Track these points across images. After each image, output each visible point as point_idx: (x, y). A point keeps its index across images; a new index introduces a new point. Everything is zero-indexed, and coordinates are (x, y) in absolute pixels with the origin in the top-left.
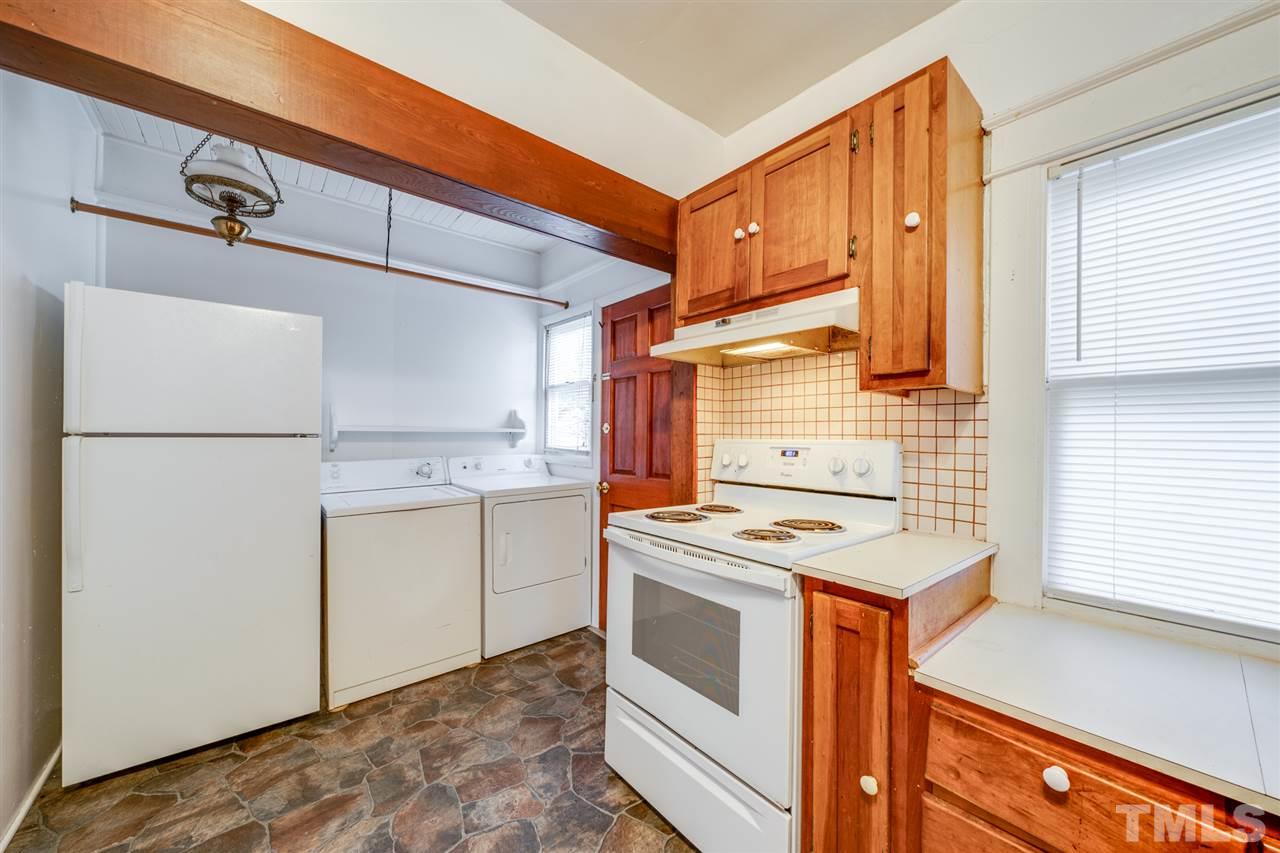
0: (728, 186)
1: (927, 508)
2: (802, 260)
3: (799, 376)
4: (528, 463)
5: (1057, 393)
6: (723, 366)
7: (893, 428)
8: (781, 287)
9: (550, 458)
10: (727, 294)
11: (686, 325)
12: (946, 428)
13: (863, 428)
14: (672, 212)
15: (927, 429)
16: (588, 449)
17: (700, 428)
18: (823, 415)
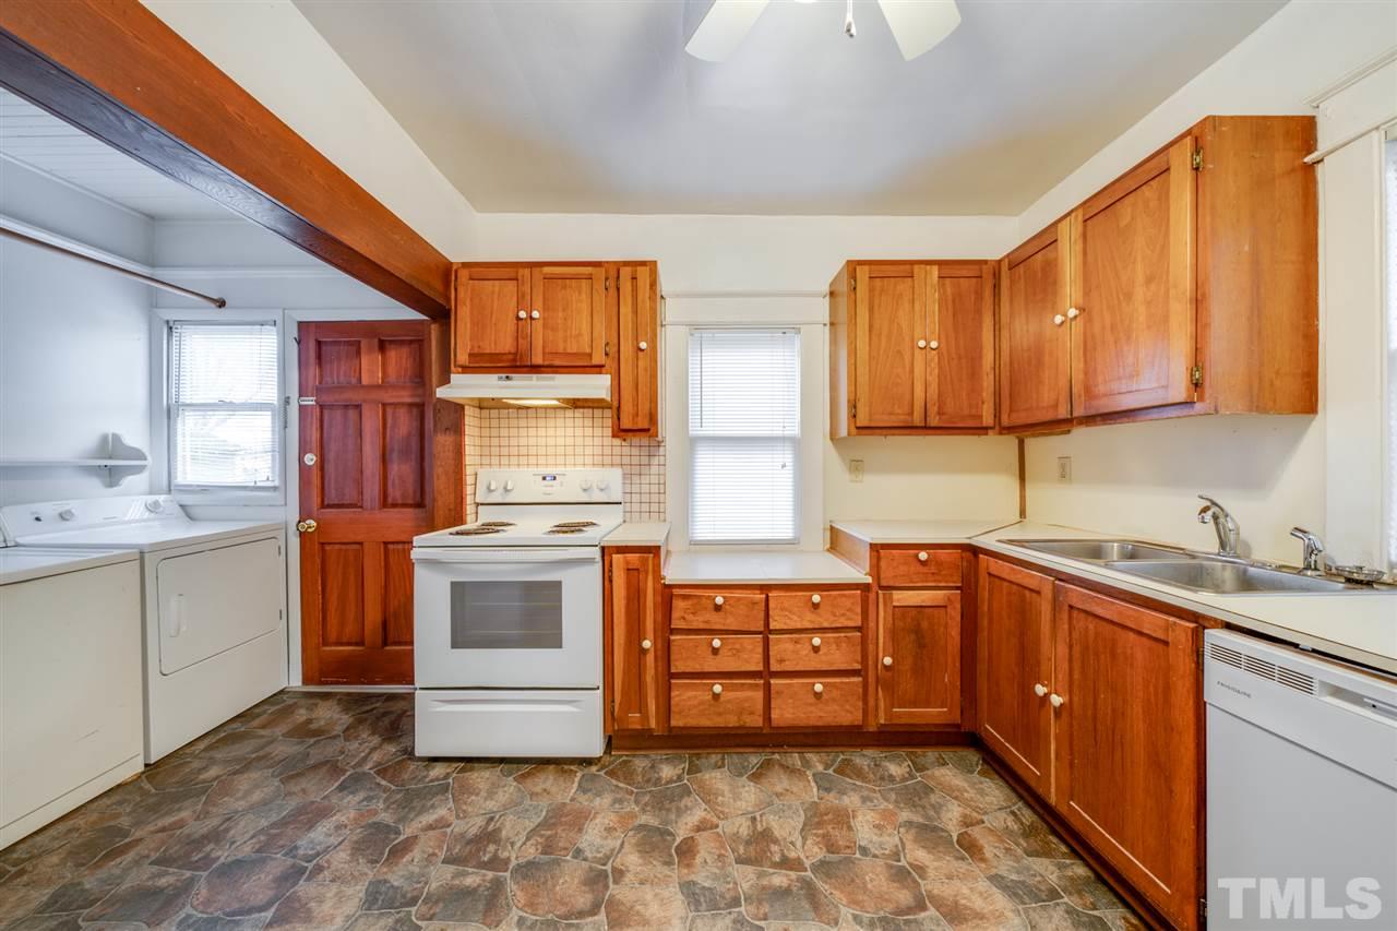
0: (510, 272)
1: (636, 507)
2: (573, 348)
3: (551, 422)
4: (153, 508)
5: (694, 442)
6: (481, 408)
7: (617, 460)
8: (557, 363)
9: (188, 499)
10: (511, 357)
11: (463, 373)
12: (645, 460)
13: (598, 459)
14: (447, 272)
15: (635, 460)
16: (277, 483)
17: (468, 460)
18: (570, 450)
